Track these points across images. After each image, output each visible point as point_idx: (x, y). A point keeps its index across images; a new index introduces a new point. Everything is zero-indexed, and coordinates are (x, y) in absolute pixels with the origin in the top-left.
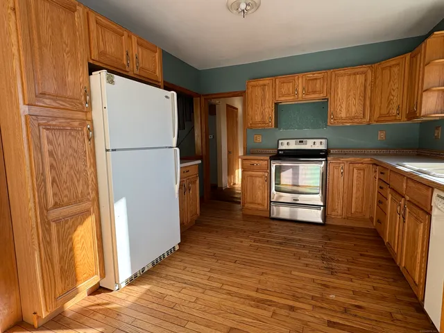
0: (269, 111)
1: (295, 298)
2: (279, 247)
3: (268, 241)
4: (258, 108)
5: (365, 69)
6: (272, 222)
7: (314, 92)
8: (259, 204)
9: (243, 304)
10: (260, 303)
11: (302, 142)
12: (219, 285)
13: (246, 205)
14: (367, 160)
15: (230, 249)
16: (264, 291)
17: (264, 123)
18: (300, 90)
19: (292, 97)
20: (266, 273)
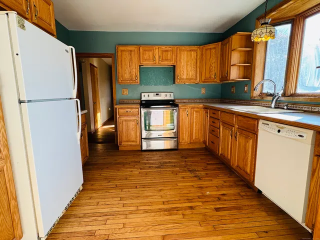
0: (135, 71)
1: (190, 201)
2: (159, 170)
3: (150, 167)
4: (127, 68)
5: (196, 48)
6: (144, 153)
7: (167, 60)
8: (133, 141)
9: (160, 216)
10: (170, 211)
11: (158, 94)
12: (135, 208)
13: (123, 144)
14: (201, 106)
15: (126, 179)
16: (168, 202)
17: (132, 79)
18: (157, 57)
19: (152, 62)
20: (163, 190)
